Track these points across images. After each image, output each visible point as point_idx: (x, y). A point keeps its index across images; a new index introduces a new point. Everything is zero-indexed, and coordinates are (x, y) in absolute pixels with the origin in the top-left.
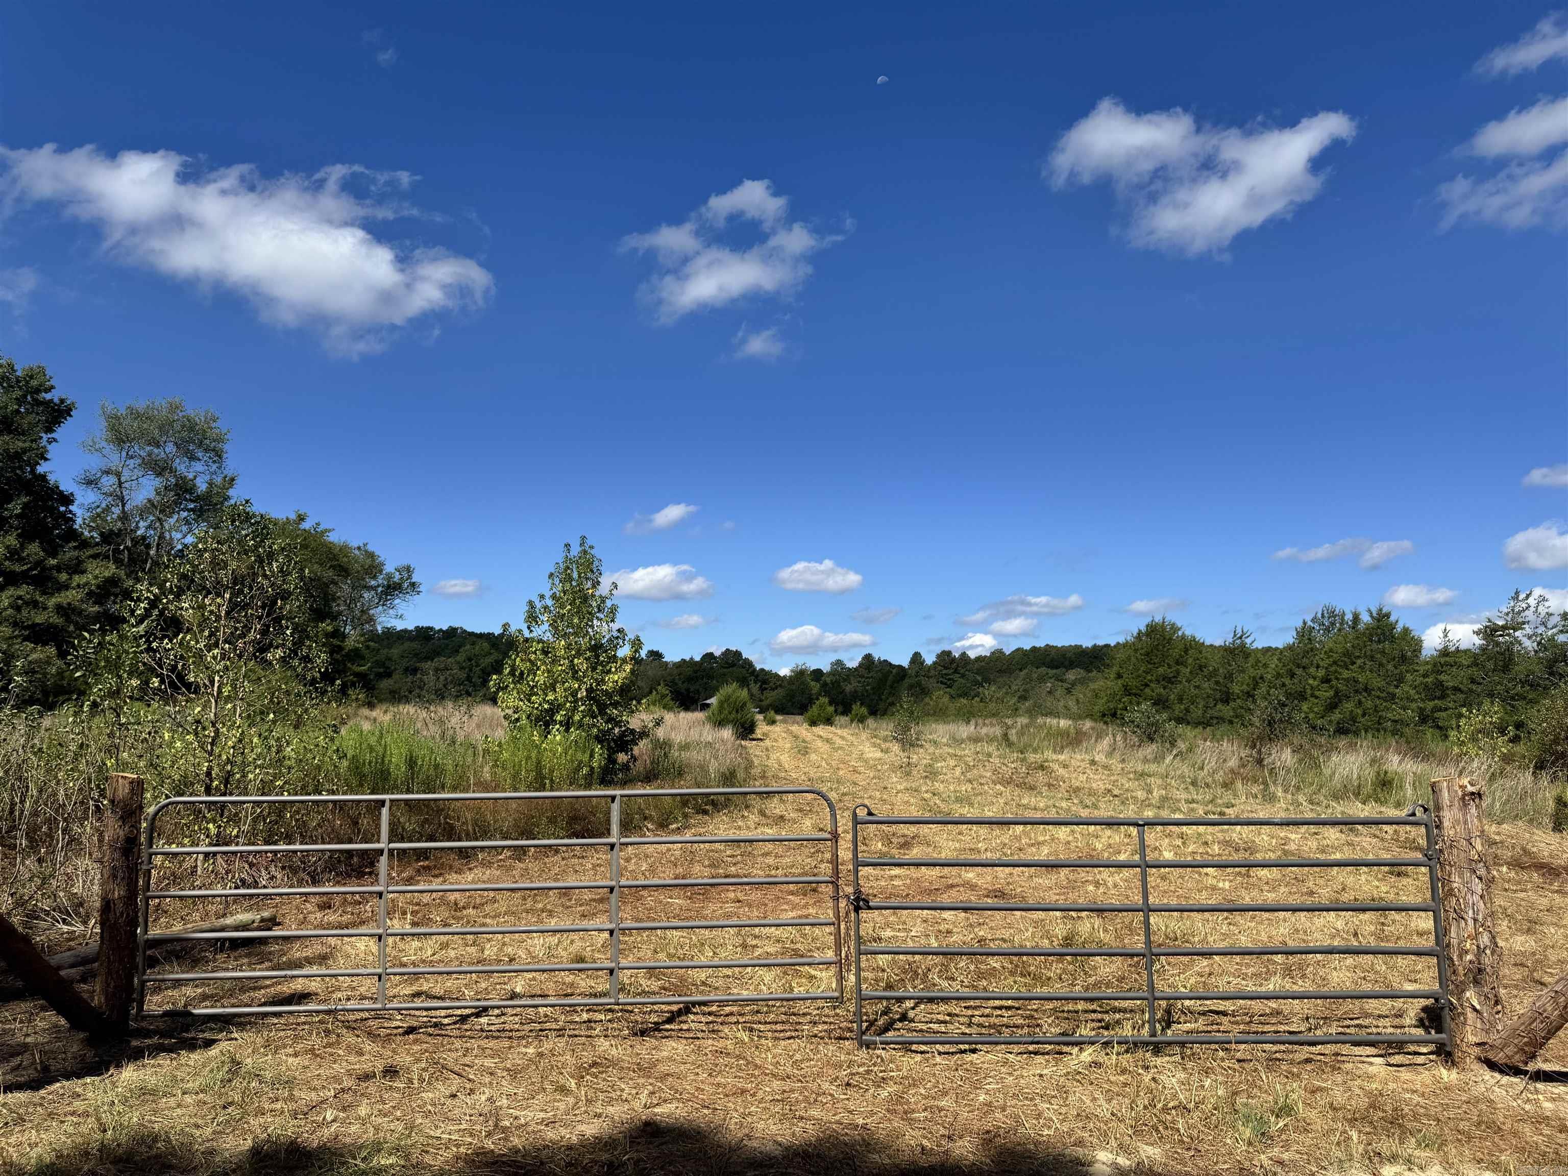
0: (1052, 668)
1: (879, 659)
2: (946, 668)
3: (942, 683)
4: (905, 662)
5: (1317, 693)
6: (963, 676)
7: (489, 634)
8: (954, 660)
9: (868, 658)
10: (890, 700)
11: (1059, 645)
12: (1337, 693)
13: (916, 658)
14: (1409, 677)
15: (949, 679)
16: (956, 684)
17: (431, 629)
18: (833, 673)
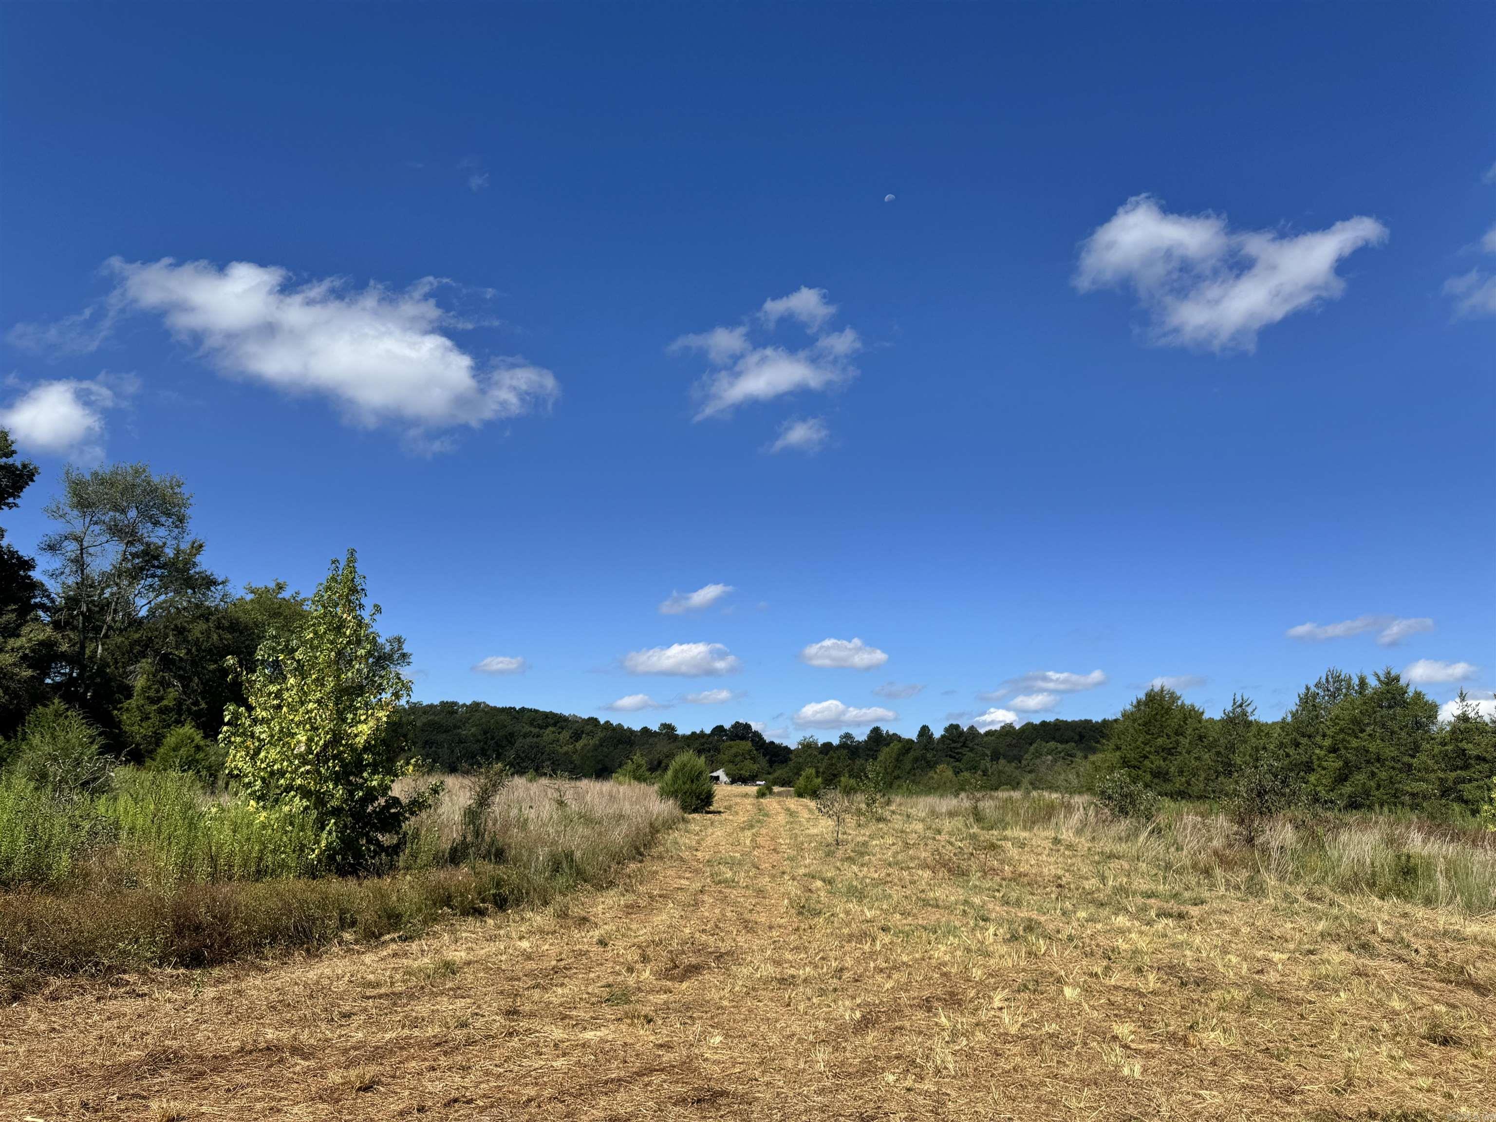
0: (1061, 742)
1: (887, 732)
2: (954, 742)
3: (951, 757)
4: (911, 734)
5: (1325, 764)
6: (972, 750)
7: (511, 708)
8: (962, 733)
9: (876, 731)
10: (896, 773)
11: (1069, 720)
12: (1346, 763)
13: (924, 731)
14: (1425, 746)
15: (958, 753)
16: (965, 758)
17: (455, 704)
18: (842, 746)
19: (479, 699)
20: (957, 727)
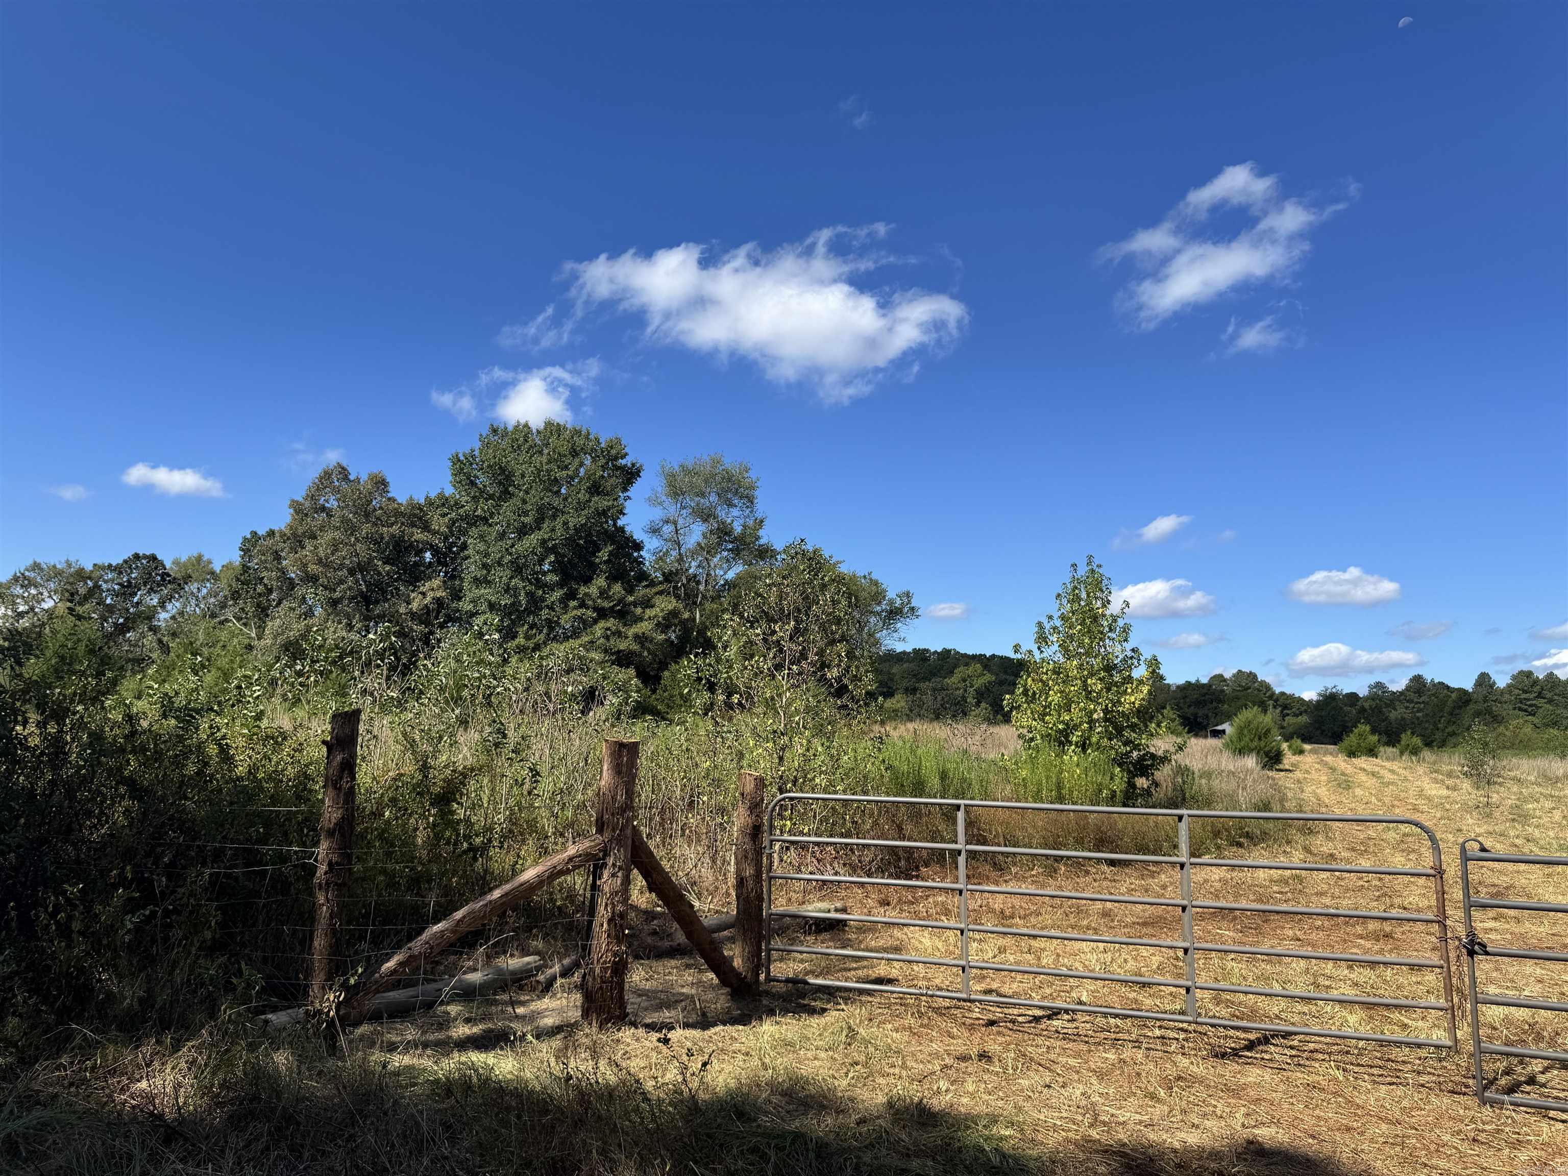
1: (1432, 680)
2: (1525, 692)
3: (1520, 709)
4: (1468, 684)
6: (1550, 701)
7: (981, 655)
8: (1536, 682)
9: (1417, 680)
10: (1450, 729)
13: (1484, 680)
15: (1531, 706)
16: (1541, 711)
17: (927, 650)
18: (1372, 697)
19: (949, 647)
20: (1529, 674)
